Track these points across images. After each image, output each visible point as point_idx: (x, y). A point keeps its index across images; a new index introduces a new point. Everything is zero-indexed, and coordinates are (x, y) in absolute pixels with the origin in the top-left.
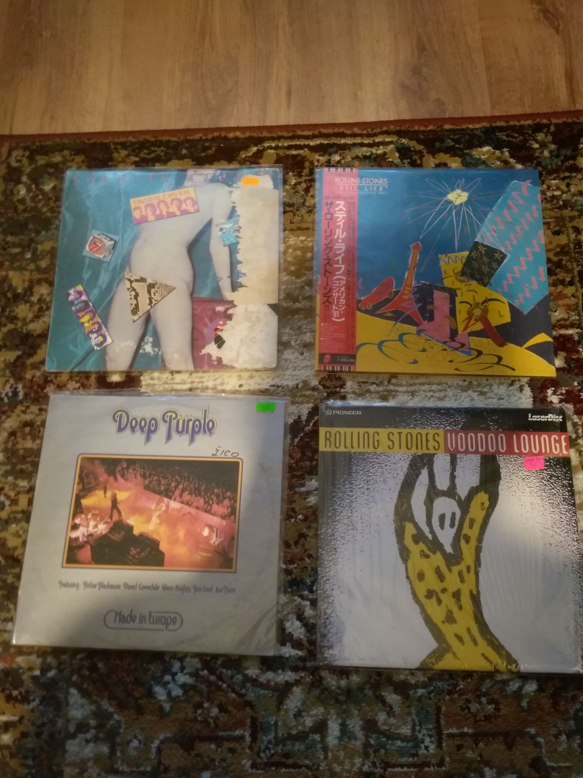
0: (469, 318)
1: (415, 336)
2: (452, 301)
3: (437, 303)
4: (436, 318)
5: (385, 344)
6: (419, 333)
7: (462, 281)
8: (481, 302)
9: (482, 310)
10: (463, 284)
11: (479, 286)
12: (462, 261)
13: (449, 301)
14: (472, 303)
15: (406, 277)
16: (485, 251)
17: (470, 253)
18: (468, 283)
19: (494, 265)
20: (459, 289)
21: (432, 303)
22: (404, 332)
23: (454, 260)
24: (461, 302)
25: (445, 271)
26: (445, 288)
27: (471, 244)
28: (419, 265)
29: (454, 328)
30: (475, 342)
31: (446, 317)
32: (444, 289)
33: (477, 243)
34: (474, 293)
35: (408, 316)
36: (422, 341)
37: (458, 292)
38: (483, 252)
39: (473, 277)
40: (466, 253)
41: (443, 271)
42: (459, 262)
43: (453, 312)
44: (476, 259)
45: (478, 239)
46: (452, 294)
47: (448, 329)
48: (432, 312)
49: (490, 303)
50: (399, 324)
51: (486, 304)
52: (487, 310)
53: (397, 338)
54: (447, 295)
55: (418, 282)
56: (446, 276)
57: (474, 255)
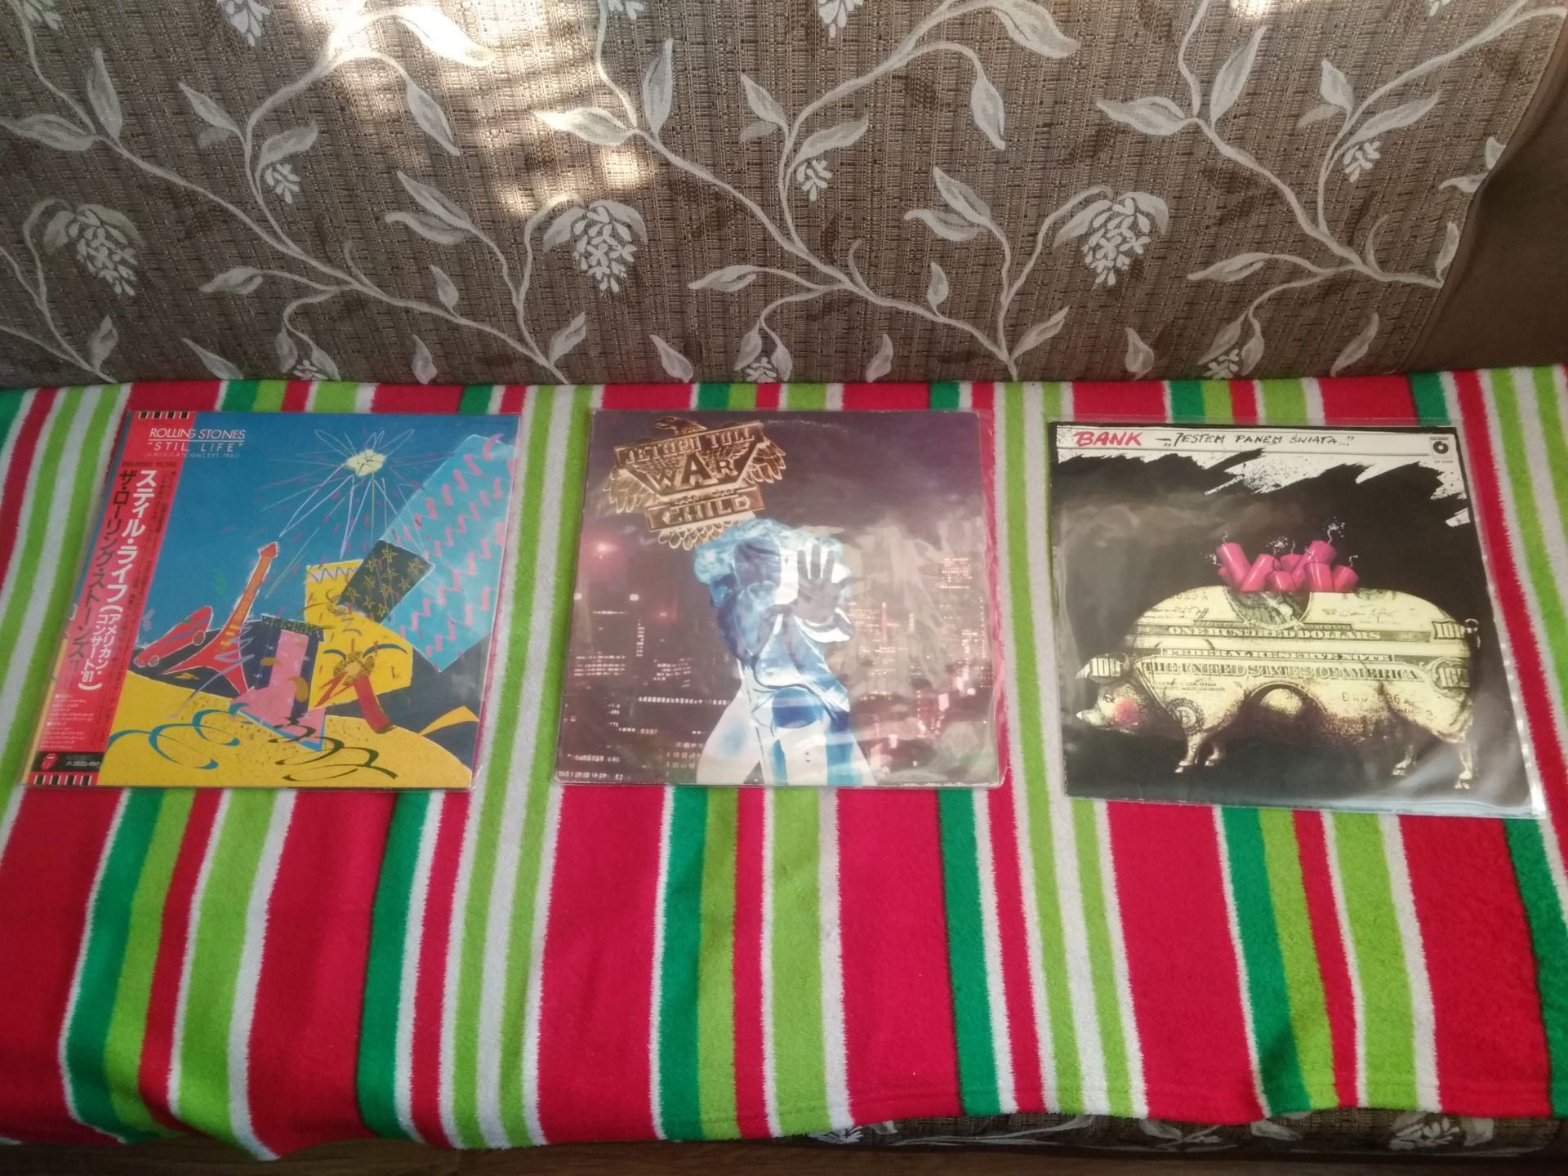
0: (335, 682)
1: (226, 716)
2: (311, 651)
3: (282, 653)
4: (275, 680)
5: (164, 732)
6: (233, 711)
7: (337, 613)
8: (364, 651)
9: (363, 666)
10: (341, 617)
11: (368, 620)
12: (347, 575)
13: (304, 651)
14: (347, 652)
15: (235, 607)
16: (393, 557)
17: (366, 562)
18: (348, 616)
19: (404, 585)
20: (329, 628)
21: (272, 654)
22: (207, 708)
23: (334, 575)
24: (326, 652)
25: (312, 595)
26: (303, 625)
27: (372, 547)
28: (264, 585)
29: (301, 699)
30: (335, 726)
31: (294, 679)
32: (301, 628)
33: (382, 545)
34: (354, 635)
35: (222, 679)
36: (233, 727)
37: (326, 634)
38: (390, 561)
39: (359, 605)
40: (358, 562)
41: (307, 595)
42: (341, 577)
43: (307, 671)
44: (374, 573)
45: (385, 537)
46: (315, 636)
47: (290, 702)
48: (268, 671)
49: (380, 652)
50: (201, 694)
51: (373, 654)
52: (373, 665)
53: (190, 720)
54: (304, 639)
55: (257, 615)
56: (311, 603)
57: (371, 566)
